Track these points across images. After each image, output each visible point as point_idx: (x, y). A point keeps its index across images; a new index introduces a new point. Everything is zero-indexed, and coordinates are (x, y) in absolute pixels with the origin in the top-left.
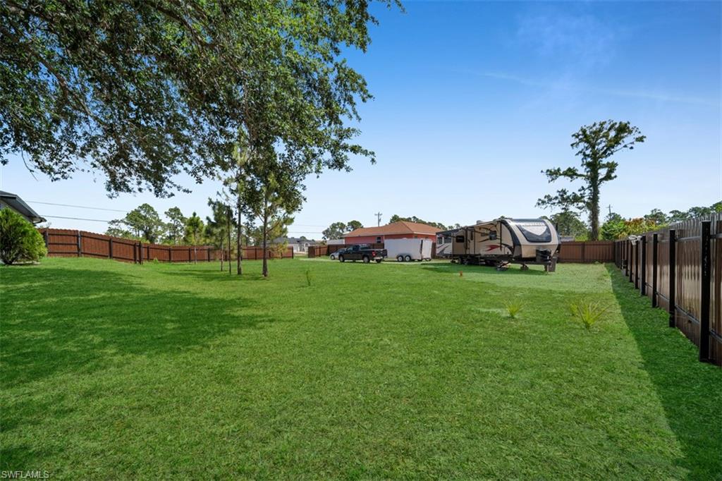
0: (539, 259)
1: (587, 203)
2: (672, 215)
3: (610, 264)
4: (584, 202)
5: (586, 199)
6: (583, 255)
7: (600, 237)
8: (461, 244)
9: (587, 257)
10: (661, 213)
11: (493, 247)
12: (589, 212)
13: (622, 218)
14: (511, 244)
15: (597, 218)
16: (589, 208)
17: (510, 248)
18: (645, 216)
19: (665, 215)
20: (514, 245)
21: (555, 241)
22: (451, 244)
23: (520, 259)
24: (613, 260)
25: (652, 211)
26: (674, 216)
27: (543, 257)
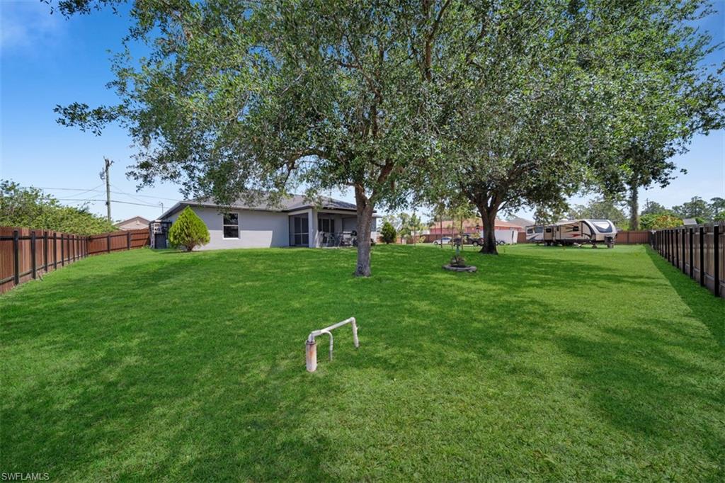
0: (606, 241)
1: (628, 201)
2: (713, 202)
3: (646, 245)
4: (626, 200)
5: (627, 198)
6: (628, 240)
7: (639, 227)
8: (550, 234)
9: (631, 240)
10: (701, 201)
11: (575, 235)
12: (629, 208)
13: (661, 206)
14: (590, 234)
15: (636, 213)
16: (629, 205)
17: (589, 236)
18: (685, 204)
19: (705, 203)
20: (592, 234)
21: (615, 231)
22: (542, 234)
23: (595, 242)
24: (649, 242)
25: (693, 199)
26: (715, 203)
27: (608, 241)
